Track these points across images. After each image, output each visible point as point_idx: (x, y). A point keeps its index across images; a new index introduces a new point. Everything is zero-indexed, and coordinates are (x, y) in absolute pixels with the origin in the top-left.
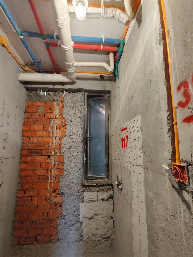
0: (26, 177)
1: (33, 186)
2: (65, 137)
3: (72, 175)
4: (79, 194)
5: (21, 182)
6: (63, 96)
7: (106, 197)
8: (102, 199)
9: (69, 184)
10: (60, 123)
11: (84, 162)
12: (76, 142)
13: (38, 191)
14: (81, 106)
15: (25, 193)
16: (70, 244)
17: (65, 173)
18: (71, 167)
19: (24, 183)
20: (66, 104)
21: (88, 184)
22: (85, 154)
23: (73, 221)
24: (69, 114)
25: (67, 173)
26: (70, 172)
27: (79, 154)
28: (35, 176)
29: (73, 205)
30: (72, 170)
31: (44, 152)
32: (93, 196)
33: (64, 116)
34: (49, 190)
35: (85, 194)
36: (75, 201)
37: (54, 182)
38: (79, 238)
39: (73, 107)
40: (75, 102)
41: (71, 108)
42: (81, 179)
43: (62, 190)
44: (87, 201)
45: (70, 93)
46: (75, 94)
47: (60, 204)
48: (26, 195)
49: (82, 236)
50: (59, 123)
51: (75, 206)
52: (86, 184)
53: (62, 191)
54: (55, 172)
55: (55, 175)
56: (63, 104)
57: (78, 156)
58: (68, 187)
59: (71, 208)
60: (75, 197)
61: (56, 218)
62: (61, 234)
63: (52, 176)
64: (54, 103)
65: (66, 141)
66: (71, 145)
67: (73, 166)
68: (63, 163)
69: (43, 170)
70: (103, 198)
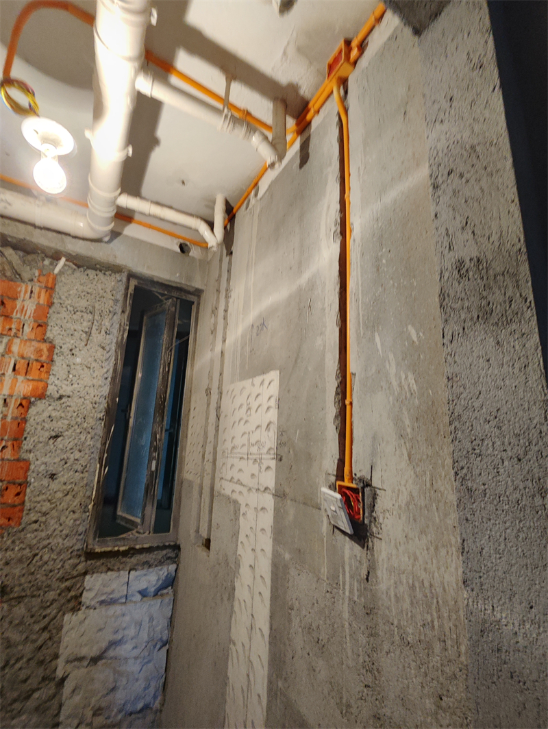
2: (44, 401)
3: (52, 522)
4: (68, 584)
6: (57, 270)
7: (154, 583)
8: (140, 592)
9: (36, 555)
10: (29, 354)
11: (98, 482)
12: (79, 420)
14: (110, 312)
17: (25, 519)
18: (50, 498)
20: (63, 297)
21: (103, 550)
22: (106, 455)
23: (29, 681)
24: (68, 332)
25: (34, 519)
26: (45, 514)
27: (87, 456)
29: (37, 627)
30: (54, 508)
32: (114, 585)
33: (49, 335)
35: (88, 581)
36: (48, 611)
39: (85, 310)
40: (93, 297)
41: (77, 313)
42: (80, 535)
44: (93, 603)
45: (82, 269)
46: (97, 275)
49: (57, 725)
50: (29, 352)
51: (44, 629)
52: (96, 550)
56: (51, 296)
57: (80, 462)
58: (29, 564)
59: (30, 637)
60: (52, 595)
64: (19, 286)
65: (46, 414)
66: (59, 425)
67: (60, 495)
68: (24, 484)
70: (145, 587)
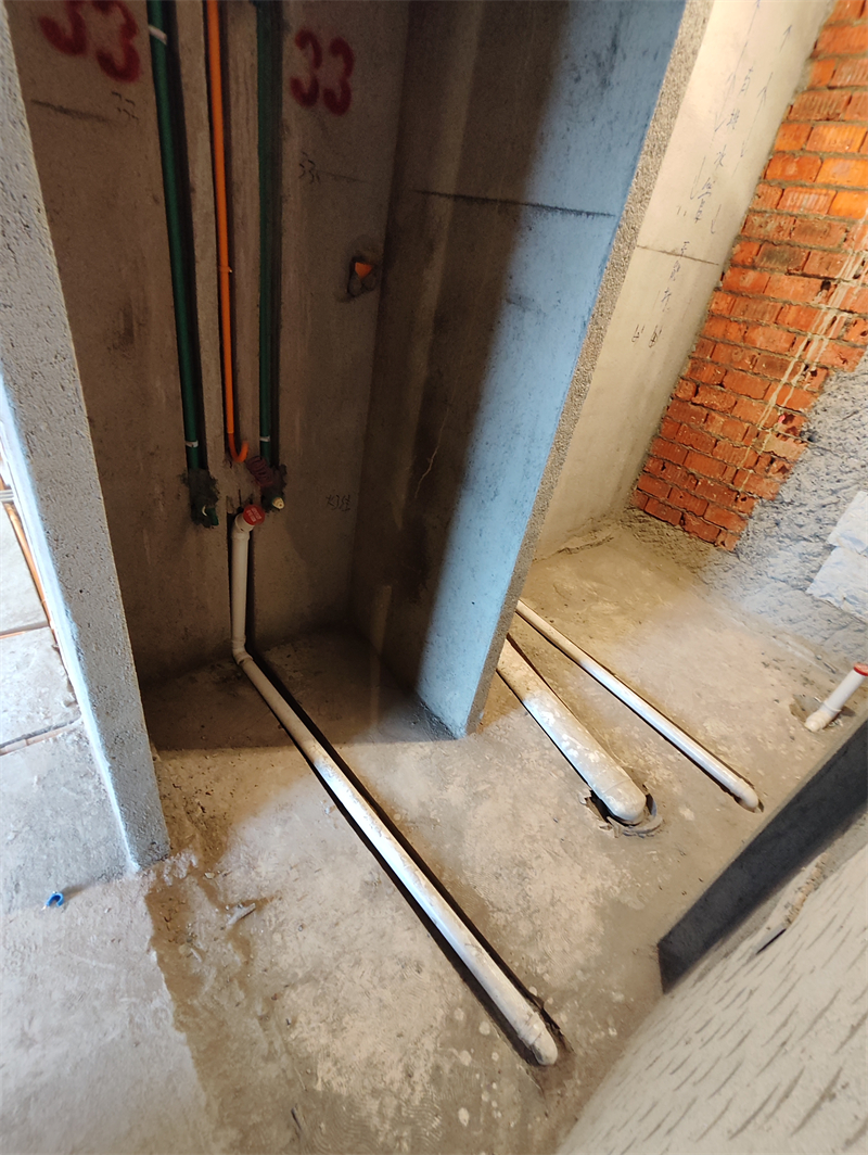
0: (716, 342)
1: (726, 380)
5: (696, 355)
9: (855, 413)
13: (733, 399)
15: (696, 393)
16: (765, 578)
17: (861, 367)
19: (703, 360)
23: (803, 529)
28: (745, 347)
29: (827, 486)
31: (818, 258)
34: (771, 409)
36: (844, 477)
37: (799, 387)
38: (800, 580)
43: (816, 423)
47: (787, 466)
48: (697, 400)
49: (811, 580)
51: (834, 492)
53: (811, 428)
54: (821, 352)
55: (817, 360)
58: (844, 419)
59: (819, 492)
61: (755, 496)
62: (750, 541)
63: (806, 361)
69: (780, 332)
